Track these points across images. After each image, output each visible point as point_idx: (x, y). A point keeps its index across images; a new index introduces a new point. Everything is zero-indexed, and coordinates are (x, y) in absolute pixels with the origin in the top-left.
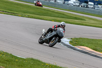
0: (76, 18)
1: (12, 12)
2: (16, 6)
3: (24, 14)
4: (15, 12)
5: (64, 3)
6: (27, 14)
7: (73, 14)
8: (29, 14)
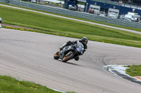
0: (135, 38)
1: (47, 29)
2: (52, 21)
3: (63, 33)
4: (51, 30)
5: (119, 17)
6: (68, 32)
7: (130, 33)
8: (70, 33)
